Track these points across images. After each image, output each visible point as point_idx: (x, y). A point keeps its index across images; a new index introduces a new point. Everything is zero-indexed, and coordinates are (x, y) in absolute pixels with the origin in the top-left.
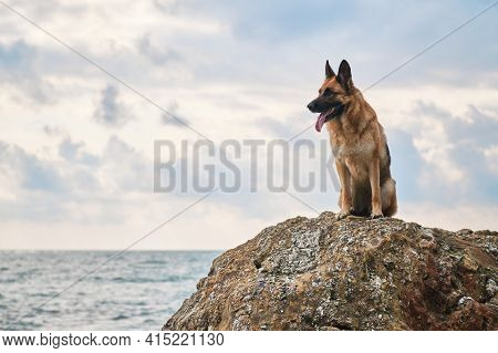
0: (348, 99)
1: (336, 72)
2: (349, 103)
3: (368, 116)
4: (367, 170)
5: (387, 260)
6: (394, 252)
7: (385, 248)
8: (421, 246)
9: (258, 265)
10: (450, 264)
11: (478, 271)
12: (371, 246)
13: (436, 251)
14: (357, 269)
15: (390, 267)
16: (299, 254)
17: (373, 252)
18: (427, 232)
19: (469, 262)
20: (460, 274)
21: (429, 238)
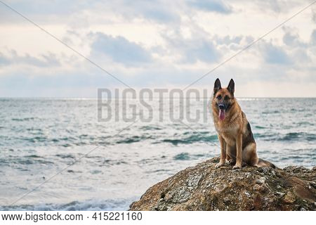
4: (235, 140)
5: (226, 199)
6: (232, 193)
7: (226, 191)
8: (254, 189)
9: (163, 196)
10: (271, 200)
11: (295, 203)
12: (218, 191)
13: (264, 192)
14: (206, 204)
15: (227, 203)
16: (186, 190)
17: (218, 194)
18: (262, 180)
19: (289, 197)
20: (280, 205)
21: (260, 184)
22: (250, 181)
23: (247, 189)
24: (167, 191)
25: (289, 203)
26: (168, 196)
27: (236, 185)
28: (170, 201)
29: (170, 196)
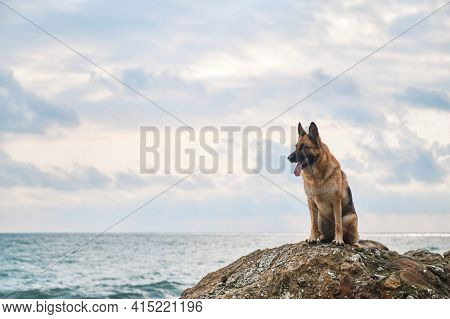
0: (317, 152)
1: (307, 132)
2: (318, 156)
3: (333, 165)
4: (332, 206)
5: (301, 279)
6: (310, 272)
7: (302, 270)
8: (342, 268)
9: (225, 280)
10: (365, 283)
11: (399, 288)
12: (291, 268)
13: (356, 272)
14: (273, 286)
15: (302, 285)
16: (254, 272)
17: (290, 273)
18: (355, 257)
19: (391, 281)
20: (378, 291)
21: (350, 262)
22: (337, 258)
23: (332, 268)
24: (231, 274)
25: (390, 289)
26: (230, 280)
27: (317, 262)
28: (232, 286)
29: (233, 280)
